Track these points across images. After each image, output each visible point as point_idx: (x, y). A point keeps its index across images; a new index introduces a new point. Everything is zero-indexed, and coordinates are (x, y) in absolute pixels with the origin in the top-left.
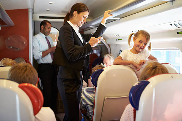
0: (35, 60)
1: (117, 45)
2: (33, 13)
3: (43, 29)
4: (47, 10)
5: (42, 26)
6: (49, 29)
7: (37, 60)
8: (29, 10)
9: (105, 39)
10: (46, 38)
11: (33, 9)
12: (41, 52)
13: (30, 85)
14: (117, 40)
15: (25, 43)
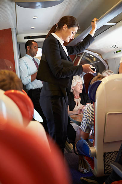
0: (23, 85)
1: (115, 59)
2: (17, 34)
3: (29, 50)
4: (32, 28)
5: (28, 46)
6: (36, 49)
7: (26, 85)
8: (12, 29)
9: (100, 55)
10: (33, 60)
11: (16, 29)
12: (29, 75)
13: (18, 92)
14: (114, 53)
15: (10, 67)
